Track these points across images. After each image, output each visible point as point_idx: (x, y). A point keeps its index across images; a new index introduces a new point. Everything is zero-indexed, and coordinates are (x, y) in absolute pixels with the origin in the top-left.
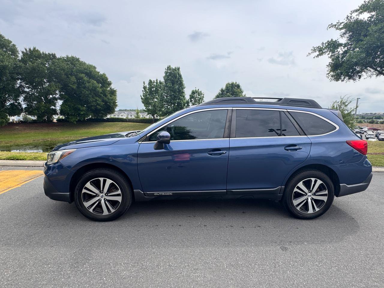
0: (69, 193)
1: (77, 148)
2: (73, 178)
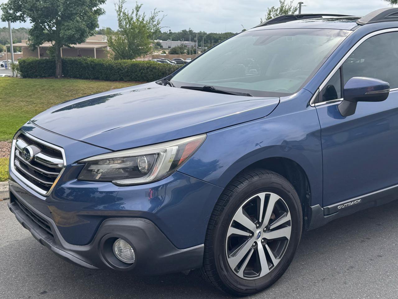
0: (203, 245)
1: (206, 133)
2: (216, 204)
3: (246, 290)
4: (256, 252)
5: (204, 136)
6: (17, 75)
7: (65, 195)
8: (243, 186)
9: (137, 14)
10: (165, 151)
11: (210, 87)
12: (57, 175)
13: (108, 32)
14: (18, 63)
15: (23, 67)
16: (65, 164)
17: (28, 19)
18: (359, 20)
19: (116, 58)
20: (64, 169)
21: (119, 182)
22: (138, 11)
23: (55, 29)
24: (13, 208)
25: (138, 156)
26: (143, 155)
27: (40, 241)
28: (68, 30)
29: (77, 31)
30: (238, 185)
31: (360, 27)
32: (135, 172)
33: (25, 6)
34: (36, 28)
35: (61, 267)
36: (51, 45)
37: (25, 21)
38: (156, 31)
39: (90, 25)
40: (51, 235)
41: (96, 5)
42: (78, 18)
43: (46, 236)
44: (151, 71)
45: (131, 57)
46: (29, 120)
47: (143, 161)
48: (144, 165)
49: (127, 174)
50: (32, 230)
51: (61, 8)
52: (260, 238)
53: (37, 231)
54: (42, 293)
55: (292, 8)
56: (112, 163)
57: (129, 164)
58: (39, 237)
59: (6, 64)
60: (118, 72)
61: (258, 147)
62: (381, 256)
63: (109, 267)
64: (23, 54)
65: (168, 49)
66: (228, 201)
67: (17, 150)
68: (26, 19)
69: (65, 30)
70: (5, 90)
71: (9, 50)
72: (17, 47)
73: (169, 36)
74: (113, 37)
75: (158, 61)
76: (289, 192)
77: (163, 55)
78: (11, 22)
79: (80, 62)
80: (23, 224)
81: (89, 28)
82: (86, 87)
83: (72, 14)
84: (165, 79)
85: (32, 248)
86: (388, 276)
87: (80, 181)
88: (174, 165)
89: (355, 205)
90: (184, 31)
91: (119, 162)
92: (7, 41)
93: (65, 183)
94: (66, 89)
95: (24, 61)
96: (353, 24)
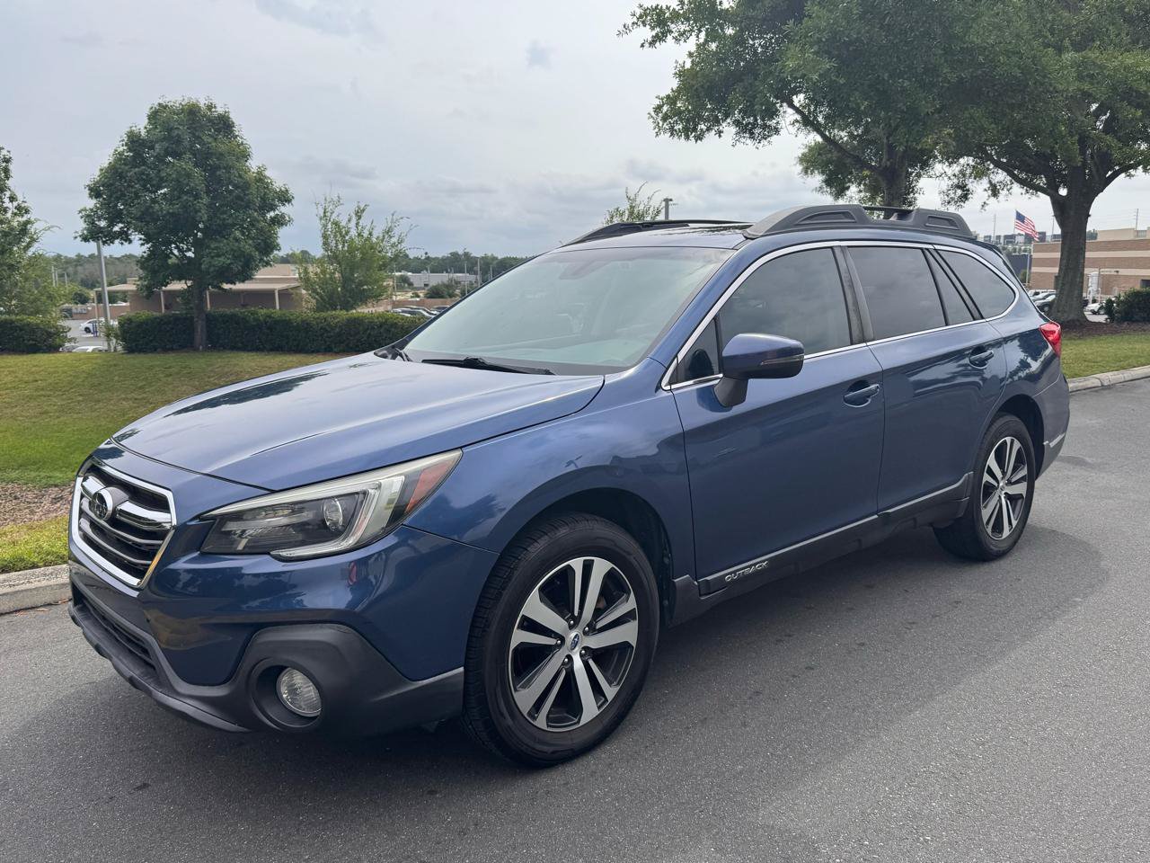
0: (462, 669)
1: (461, 448)
2: (485, 586)
3: (553, 753)
4: (571, 676)
5: (457, 454)
6: (115, 348)
7: (180, 585)
8: (537, 548)
9: (357, 224)
10: (379, 487)
11: (477, 359)
12: (160, 545)
13: (304, 258)
14: (117, 323)
15: (127, 333)
16: (175, 523)
17: (136, 237)
18: (748, 230)
19: (319, 309)
20: (172, 532)
21: (285, 553)
22: (360, 218)
23: (193, 255)
24: (78, 616)
25: (325, 499)
26: (333, 497)
27: (131, 680)
28: (219, 256)
29: (235, 257)
30: (529, 546)
31: (752, 242)
32: (319, 530)
33: (129, 213)
34: (153, 254)
35: (182, 732)
36: (186, 287)
37: (130, 242)
38: (397, 256)
39: (262, 244)
40: (150, 666)
41: (273, 208)
42: (238, 233)
43: (144, 670)
44: (388, 331)
45: (347, 306)
46: (110, 436)
47: (334, 508)
48: (336, 515)
49: (301, 537)
50: (115, 659)
51: (204, 214)
52: (577, 648)
53: (124, 660)
54: (139, 788)
55: (652, 209)
56: (272, 515)
57: (307, 516)
58: (129, 673)
59: (95, 327)
60: (321, 335)
61: (572, 468)
62: (813, 669)
63: (269, 727)
64: (130, 306)
65: (424, 289)
66: (509, 578)
67: (84, 499)
68: (132, 237)
69: (212, 257)
70: (89, 379)
71: (100, 299)
72: (118, 292)
73: (425, 263)
74: (311, 269)
75: (403, 312)
76: (629, 554)
77: (413, 299)
78: (104, 243)
79: (243, 319)
80: (98, 648)
81: (260, 252)
82: (256, 365)
83: (225, 226)
84: (393, 347)
85: (123, 696)
86: (825, 706)
87: (206, 556)
88: (398, 513)
89: (756, 573)
90: (455, 255)
91: (286, 512)
92: (98, 283)
93: (175, 560)
94: (215, 372)
95: (130, 320)
96: (736, 238)
